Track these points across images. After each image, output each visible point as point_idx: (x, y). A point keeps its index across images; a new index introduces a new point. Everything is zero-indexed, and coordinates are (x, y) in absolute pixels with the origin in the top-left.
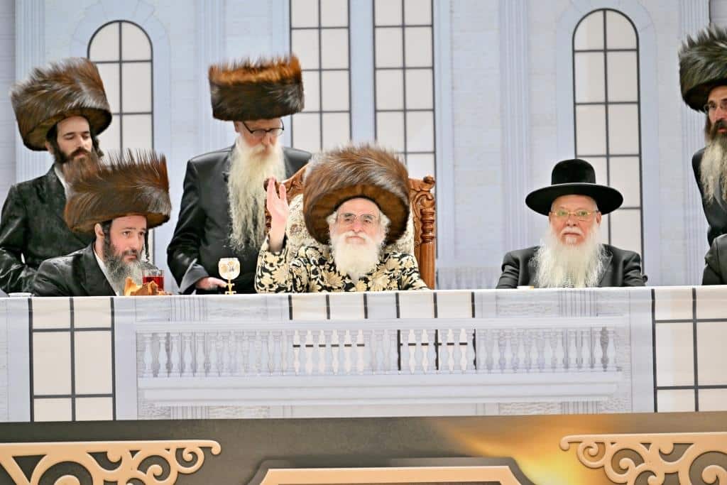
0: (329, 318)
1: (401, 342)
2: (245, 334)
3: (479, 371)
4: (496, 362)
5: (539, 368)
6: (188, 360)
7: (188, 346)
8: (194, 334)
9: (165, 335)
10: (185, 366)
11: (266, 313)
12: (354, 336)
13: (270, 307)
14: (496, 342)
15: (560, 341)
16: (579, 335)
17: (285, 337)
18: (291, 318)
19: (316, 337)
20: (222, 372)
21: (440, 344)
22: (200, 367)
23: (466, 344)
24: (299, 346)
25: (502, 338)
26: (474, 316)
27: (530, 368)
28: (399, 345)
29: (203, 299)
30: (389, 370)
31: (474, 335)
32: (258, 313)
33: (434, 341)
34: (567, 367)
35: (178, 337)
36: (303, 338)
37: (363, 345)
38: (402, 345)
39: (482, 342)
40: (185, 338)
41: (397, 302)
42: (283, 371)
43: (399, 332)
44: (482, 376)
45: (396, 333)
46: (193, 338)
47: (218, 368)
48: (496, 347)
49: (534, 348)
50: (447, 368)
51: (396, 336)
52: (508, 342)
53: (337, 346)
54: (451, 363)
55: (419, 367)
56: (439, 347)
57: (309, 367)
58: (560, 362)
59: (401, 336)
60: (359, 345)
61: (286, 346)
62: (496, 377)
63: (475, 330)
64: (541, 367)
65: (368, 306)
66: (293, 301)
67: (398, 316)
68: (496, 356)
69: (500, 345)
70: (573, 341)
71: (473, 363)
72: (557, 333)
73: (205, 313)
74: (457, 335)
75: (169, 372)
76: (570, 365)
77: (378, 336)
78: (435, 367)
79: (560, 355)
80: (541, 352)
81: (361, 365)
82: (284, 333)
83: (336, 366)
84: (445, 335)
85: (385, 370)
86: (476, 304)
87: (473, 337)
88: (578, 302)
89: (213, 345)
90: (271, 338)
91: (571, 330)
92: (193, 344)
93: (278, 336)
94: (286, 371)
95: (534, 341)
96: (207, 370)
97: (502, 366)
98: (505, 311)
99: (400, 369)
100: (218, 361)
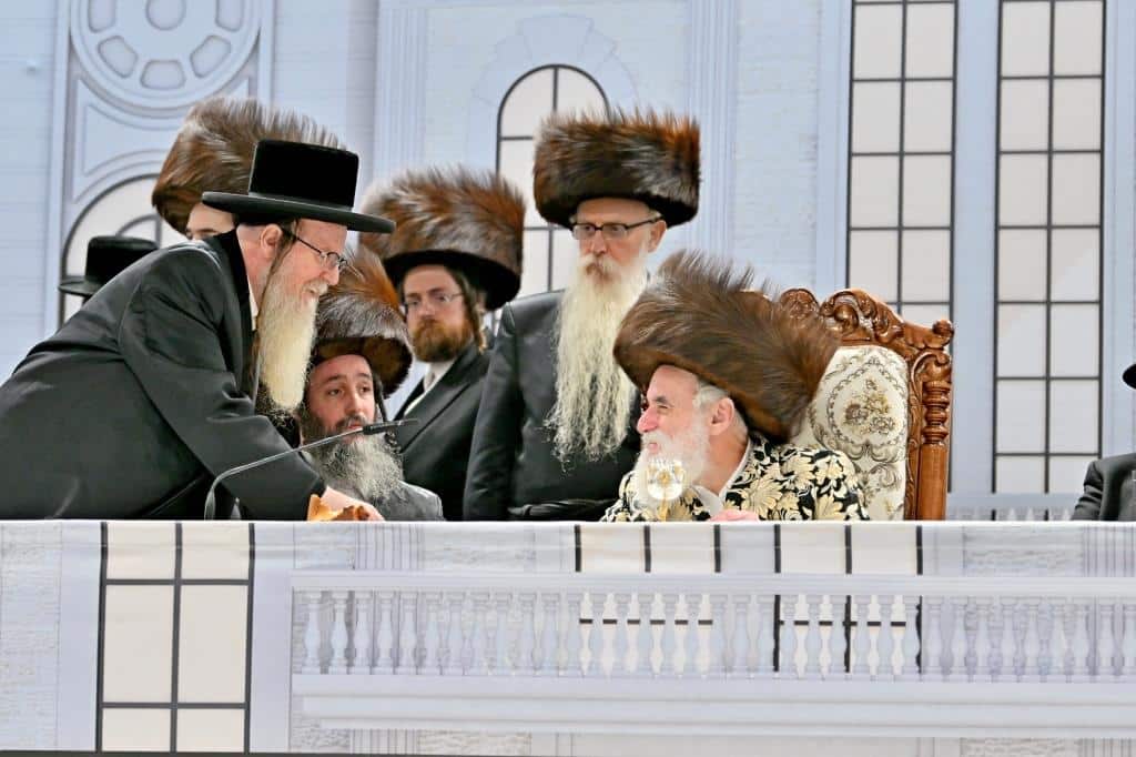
0: (648, 569)
1: (782, 618)
2: (492, 597)
3: (925, 676)
4: (958, 660)
5: (1040, 673)
6: (385, 643)
7: (386, 616)
8: (397, 595)
9: (346, 596)
10: (378, 656)
11: (533, 557)
12: (693, 606)
13: (539, 548)
14: (960, 621)
15: (1081, 623)
16: (1119, 611)
17: (565, 604)
18: (578, 568)
19: (622, 605)
20: (447, 667)
21: (855, 624)
22: (407, 657)
23: (902, 624)
24: (590, 621)
25: (970, 614)
26: (920, 571)
27: (1024, 673)
28: (778, 623)
29: (417, 530)
30: (756, 670)
31: (919, 607)
32: (518, 557)
33: (843, 618)
34: (1093, 671)
35: (368, 600)
36: (598, 605)
37: (709, 622)
38: (782, 623)
39: (934, 622)
40: (381, 601)
41: (777, 543)
42: (558, 668)
43: (778, 598)
44: (932, 686)
45: (773, 600)
46: (396, 602)
47: (440, 660)
48: (960, 632)
49: (1032, 635)
50: (866, 669)
51: (773, 606)
52: (983, 623)
53: (661, 622)
54: (873, 660)
55: (814, 668)
56: (853, 629)
57: (608, 661)
58: (1080, 662)
59: (782, 606)
60: (701, 622)
61: (566, 620)
62: (958, 687)
63: (921, 598)
64: (1043, 671)
65: (723, 548)
66: (583, 537)
67: (778, 569)
68: (959, 649)
69: (967, 628)
70: (1107, 623)
71: (914, 660)
72: (1076, 607)
73: (420, 556)
74: (886, 607)
75: (350, 665)
76: (1101, 670)
77: (738, 604)
78: (844, 668)
79: (1081, 651)
80: (1045, 643)
81: (704, 661)
82: (563, 595)
83: (657, 660)
84: (864, 606)
85: (749, 670)
86: (925, 548)
87: (916, 612)
88: (1120, 549)
89: (433, 616)
90: (539, 604)
91: (1101, 602)
92: (395, 614)
93: (552, 601)
94: (565, 669)
95: (1032, 623)
96: (420, 661)
97: (970, 667)
98: (981, 563)
99: (776, 669)
100: (441, 646)
